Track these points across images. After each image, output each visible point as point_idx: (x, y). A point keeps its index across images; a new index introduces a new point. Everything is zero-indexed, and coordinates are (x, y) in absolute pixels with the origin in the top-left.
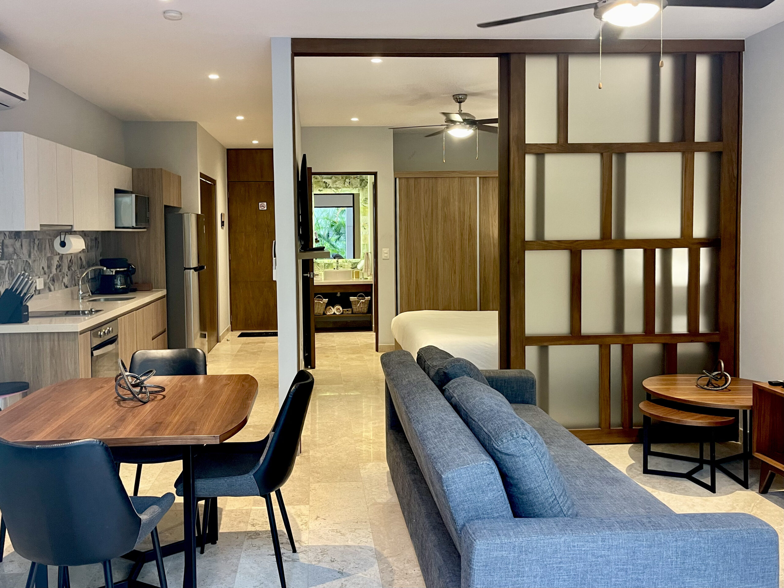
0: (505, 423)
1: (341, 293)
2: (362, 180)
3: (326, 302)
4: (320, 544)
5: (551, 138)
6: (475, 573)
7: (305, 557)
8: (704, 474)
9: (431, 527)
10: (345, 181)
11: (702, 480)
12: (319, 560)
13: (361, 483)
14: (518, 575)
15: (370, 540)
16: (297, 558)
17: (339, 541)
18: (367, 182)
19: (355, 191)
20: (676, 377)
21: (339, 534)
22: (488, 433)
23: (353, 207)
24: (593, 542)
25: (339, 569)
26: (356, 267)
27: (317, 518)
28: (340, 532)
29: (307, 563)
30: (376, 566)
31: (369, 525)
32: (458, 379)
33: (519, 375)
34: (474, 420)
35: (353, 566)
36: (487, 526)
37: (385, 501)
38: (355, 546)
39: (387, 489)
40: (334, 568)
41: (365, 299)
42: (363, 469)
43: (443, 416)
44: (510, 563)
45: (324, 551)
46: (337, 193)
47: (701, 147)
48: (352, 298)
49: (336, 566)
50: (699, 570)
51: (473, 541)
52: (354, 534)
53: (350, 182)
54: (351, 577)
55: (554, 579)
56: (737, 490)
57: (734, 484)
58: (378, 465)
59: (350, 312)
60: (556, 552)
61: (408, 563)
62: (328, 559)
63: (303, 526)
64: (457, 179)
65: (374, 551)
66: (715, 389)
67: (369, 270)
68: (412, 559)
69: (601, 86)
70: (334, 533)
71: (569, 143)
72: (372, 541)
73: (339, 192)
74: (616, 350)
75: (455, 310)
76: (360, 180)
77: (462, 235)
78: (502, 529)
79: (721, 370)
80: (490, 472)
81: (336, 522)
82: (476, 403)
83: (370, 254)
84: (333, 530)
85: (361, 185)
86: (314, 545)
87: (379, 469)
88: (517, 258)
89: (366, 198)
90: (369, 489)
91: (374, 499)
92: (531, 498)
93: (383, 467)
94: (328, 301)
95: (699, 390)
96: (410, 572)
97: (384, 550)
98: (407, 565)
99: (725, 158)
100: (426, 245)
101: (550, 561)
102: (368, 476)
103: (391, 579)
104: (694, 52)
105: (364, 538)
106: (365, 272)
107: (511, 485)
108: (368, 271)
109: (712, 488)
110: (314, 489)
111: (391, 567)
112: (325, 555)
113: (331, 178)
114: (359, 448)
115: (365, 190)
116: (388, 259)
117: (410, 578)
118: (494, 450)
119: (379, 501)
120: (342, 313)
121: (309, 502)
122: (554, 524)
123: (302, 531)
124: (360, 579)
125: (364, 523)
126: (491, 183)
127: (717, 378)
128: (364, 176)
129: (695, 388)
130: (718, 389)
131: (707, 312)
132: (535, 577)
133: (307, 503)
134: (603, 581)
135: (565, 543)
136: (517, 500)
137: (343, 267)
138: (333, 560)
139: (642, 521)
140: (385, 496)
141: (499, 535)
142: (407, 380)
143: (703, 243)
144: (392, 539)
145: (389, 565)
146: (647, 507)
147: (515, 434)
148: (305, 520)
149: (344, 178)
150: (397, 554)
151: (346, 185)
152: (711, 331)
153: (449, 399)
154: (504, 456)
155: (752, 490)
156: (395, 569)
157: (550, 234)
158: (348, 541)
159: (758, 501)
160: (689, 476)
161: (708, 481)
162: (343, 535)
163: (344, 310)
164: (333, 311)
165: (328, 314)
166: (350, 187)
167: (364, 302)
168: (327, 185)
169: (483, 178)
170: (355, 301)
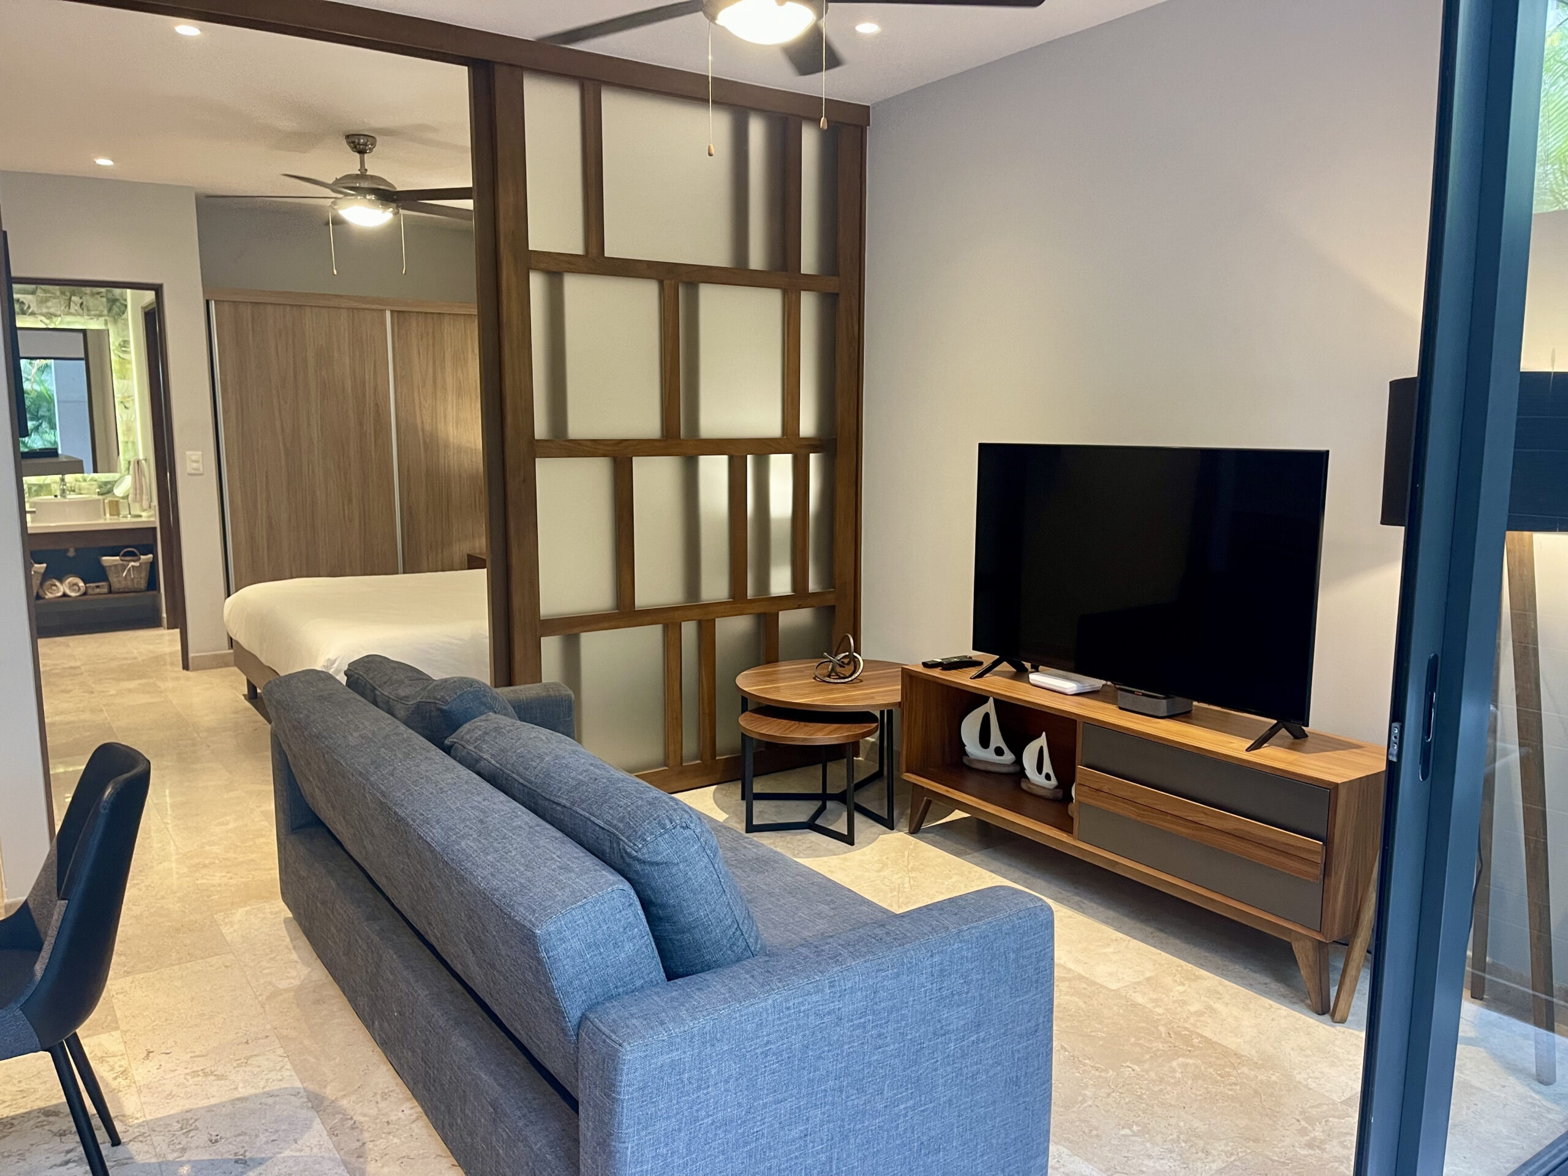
0: (640, 802)
1: (76, 550)
2: (113, 301)
3: (42, 571)
4: (172, 1112)
5: (573, 243)
6: (622, 1108)
7: (146, 1148)
8: (829, 817)
9: (451, 1022)
10: (70, 299)
11: (830, 828)
12: (181, 1146)
13: (230, 956)
14: (699, 1088)
15: (288, 1073)
16: (127, 1156)
17: (217, 1094)
18: (126, 306)
19: (94, 325)
20: (779, 667)
21: (213, 1078)
22: (607, 827)
23: (86, 359)
24: (816, 992)
25: (236, 1154)
26: (110, 491)
27: (148, 1055)
28: (212, 1073)
29: (154, 1160)
30: (317, 1125)
31: (277, 1041)
32: (478, 722)
33: (544, 694)
34: (558, 804)
35: (265, 1140)
36: (634, 1010)
37: (296, 982)
38: (256, 1096)
39: (294, 956)
40: (222, 1156)
41: (140, 559)
42: (226, 924)
43: (480, 803)
44: (685, 1070)
45: (187, 1123)
46: (52, 326)
47: (808, 284)
48: (107, 560)
49: (226, 1150)
50: (959, 994)
51: (617, 1046)
52: (248, 1069)
53: (82, 304)
54: (269, 1163)
55: (756, 1076)
56: (880, 835)
57: (874, 826)
58: (258, 909)
59: (105, 590)
60: (760, 1025)
61: (384, 1099)
62: (201, 1138)
63: (119, 1080)
64: (344, 313)
65: (303, 1093)
66: (843, 681)
67: (145, 497)
68: (391, 1089)
69: (713, 151)
70: (200, 1078)
71: (606, 255)
72: (294, 1073)
73: (57, 323)
74: (689, 630)
75: (353, 574)
76: (108, 300)
77: (361, 424)
78: (664, 1011)
79: (849, 651)
80: (627, 904)
81: (197, 1054)
82: (552, 769)
83: (143, 462)
84: (195, 1074)
85: (110, 310)
86: (159, 1116)
87: (264, 919)
88: (522, 474)
89: (125, 341)
90: (252, 964)
91: (270, 983)
92: (697, 936)
93: (271, 913)
94: (47, 567)
95: (818, 686)
96: (394, 1118)
97: (325, 1087)
98: (382, 1105)
99: (842, 304)
100: (285, 445)
101: (751, 1045)
102: (242, 937)
103: (358, 1144)
104: (798, 116)
105: (273, 1073)
106: (135, 501)
107: (660, 919)
108: (141, 500)
109: (848, 839)
110: (124, 992)
111: (351, 1119)
112: (191, 1134)
113: (33, 293)
114: (204, 881)
115: (120, 323)
116: (201, 474)
117: (398, 1130)
118: (627, 860)
119: (283, 985)
120: (85, 594)
121: (117, 1022)
122: (747, 976)
123: (119, 1091)
124: (291, 1163)
125: (262, 1041)
126: (414, 324)
127: (843, 662)
128: (117, 291)
129: (813, 683)
130: (847, 680)
131: (817, 558)
132: (727, 1082)
133: (114, 1025)
134: (830, 1054)
135: (774, 1008)
136: (670, 945)
137: (77, 490)
138: (214, 1138)
139: (877, 935)
140: (294, 973)
141: (662, 1023)
142: (356, 734)
143: (813, 445)
144: (335, 1059)
145: (346, 1117)
146: (829, 899)
147: (667, 821)
148: (121, 1066)
149: (68, 294)
150: (356, 1087)
151: (72, 310)
152: (823, 588)
153: (472, 764)
154: (647, 868)
155: (900, 831)
156: (362, 1119)
157: (578, 427)
158: (236, 1089)
159: (911, 847)
160: (811, 825)
161: (842, 828)
162: (220, 1077)
163: (88, 585)
164: (62, 590)
165: (47, 597)
166: (82, 316)
167: (136, 567)
168: (25, 308)
169: (399, 312)
170: (116, 565)
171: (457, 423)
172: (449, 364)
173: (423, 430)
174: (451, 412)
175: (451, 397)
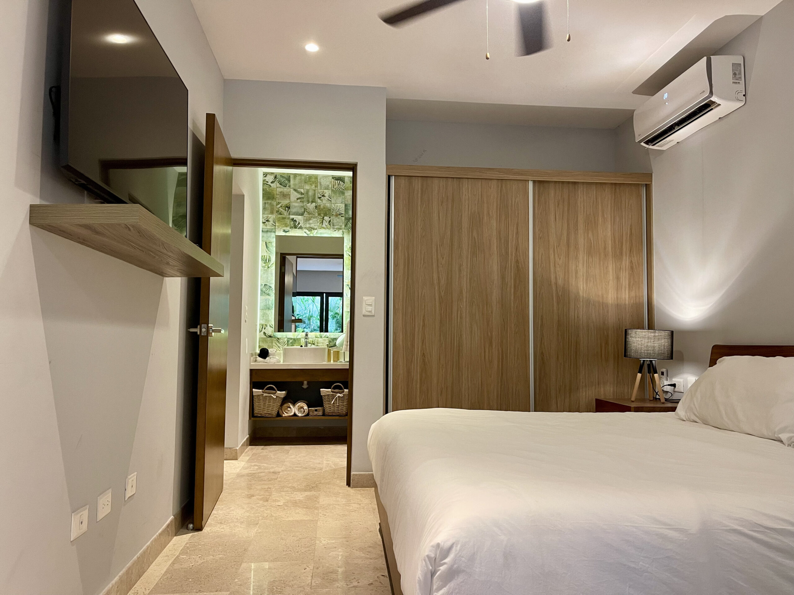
1: (308, 383)
3: (282, 397)
10: (323, 219)
19: (336, 234)
41: (343, 392)
46: (311, 235)
48: (324, 391)
53: (330, 221)
59: (321, 413)
73: (314, 234)
77: (503, 278)
85: (346, 225)
94: (286, 394)
113: (302, 215)
120: (308, 415)
126: (552, 192)
137: (316, 344)
149: (322, 215)
151: (324, 226)
163: (310, 409)
164: (294, 411)
165: (284, 415)
166: (329, 229)
167: (341, 397)
168: (296, 224)
169: (540, 182)
170: (328, 395)
171: (587, 280)
172: (581, 226)
173: (556, 284)
174: (582, 270)
175: (582, 256)
